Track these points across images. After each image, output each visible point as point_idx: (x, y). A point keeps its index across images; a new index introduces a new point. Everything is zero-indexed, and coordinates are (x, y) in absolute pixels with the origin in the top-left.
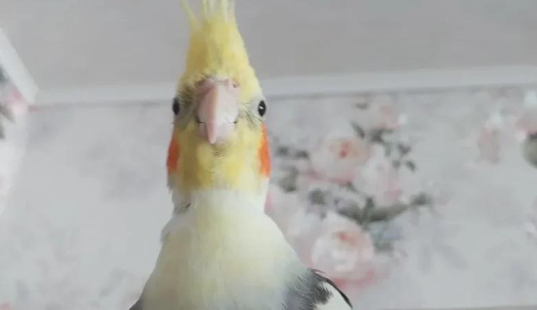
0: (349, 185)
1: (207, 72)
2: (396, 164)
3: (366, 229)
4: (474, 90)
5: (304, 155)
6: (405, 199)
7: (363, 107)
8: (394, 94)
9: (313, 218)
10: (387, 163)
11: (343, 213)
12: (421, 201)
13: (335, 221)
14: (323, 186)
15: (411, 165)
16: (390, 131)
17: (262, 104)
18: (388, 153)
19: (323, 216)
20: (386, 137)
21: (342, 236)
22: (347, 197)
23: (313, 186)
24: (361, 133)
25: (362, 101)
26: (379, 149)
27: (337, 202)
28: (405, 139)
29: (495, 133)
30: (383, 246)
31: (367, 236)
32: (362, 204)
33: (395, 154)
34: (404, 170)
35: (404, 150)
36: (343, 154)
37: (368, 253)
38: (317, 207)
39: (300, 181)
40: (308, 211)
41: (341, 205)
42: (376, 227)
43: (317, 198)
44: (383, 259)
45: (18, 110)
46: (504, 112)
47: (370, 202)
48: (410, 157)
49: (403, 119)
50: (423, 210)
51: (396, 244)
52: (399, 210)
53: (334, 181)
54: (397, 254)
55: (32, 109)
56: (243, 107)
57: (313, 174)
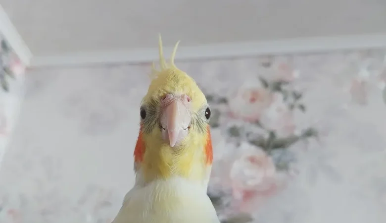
0: (257, 123)
1: (168, 89)
2: (292, 107)
3: (269, 154)
4: (347, 52)
5: (224, 101)
6: (298, 133)
7: (268, 65)
8: (290, 56)
9: (231, 146)
10: (284, 106)
11: (253, 142)
12: (309, 133)
13: (248, 149)
14: (238, 124)
15: (302, 108)
16: (287, 83)
17: (208, 110)
18: (285, 99)
19: (238, 145)
20: (284, 87)
21: (252, 160)
22: (256, 131)
23: (231, 124)
24: (265, 84)
25: (266, 61)
26: (279, 96)
27: (248, 135)
28: (297, 88)
29: (363, 83)
30: (281, 166)
31: (270, 159)
32: (266, 136)
33: (291, 100)
34: (297, 111)
35: (297, 96)
36: (253, 100)
37: (271, 172)
38: (234, 139)
39: (222, 120)
40: (228, 141)
41: (251, 138)
42: (277, 153)
43: (234, 132)
44: (281, 175)
45: (18, 71)
46: (370, 68)
47: (272, 134)
48: (301, 101)
49: (296, 74)
50: (311, 140)
51: (292, 165)
52: (293, 140)
53: (246, 119)
54: (292, 172)
55: (28, 70)
56: (194, 116)
57: (231, 115)
